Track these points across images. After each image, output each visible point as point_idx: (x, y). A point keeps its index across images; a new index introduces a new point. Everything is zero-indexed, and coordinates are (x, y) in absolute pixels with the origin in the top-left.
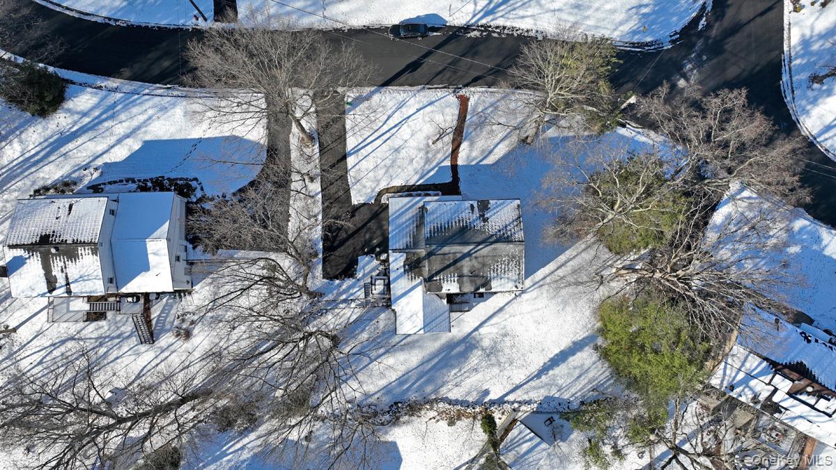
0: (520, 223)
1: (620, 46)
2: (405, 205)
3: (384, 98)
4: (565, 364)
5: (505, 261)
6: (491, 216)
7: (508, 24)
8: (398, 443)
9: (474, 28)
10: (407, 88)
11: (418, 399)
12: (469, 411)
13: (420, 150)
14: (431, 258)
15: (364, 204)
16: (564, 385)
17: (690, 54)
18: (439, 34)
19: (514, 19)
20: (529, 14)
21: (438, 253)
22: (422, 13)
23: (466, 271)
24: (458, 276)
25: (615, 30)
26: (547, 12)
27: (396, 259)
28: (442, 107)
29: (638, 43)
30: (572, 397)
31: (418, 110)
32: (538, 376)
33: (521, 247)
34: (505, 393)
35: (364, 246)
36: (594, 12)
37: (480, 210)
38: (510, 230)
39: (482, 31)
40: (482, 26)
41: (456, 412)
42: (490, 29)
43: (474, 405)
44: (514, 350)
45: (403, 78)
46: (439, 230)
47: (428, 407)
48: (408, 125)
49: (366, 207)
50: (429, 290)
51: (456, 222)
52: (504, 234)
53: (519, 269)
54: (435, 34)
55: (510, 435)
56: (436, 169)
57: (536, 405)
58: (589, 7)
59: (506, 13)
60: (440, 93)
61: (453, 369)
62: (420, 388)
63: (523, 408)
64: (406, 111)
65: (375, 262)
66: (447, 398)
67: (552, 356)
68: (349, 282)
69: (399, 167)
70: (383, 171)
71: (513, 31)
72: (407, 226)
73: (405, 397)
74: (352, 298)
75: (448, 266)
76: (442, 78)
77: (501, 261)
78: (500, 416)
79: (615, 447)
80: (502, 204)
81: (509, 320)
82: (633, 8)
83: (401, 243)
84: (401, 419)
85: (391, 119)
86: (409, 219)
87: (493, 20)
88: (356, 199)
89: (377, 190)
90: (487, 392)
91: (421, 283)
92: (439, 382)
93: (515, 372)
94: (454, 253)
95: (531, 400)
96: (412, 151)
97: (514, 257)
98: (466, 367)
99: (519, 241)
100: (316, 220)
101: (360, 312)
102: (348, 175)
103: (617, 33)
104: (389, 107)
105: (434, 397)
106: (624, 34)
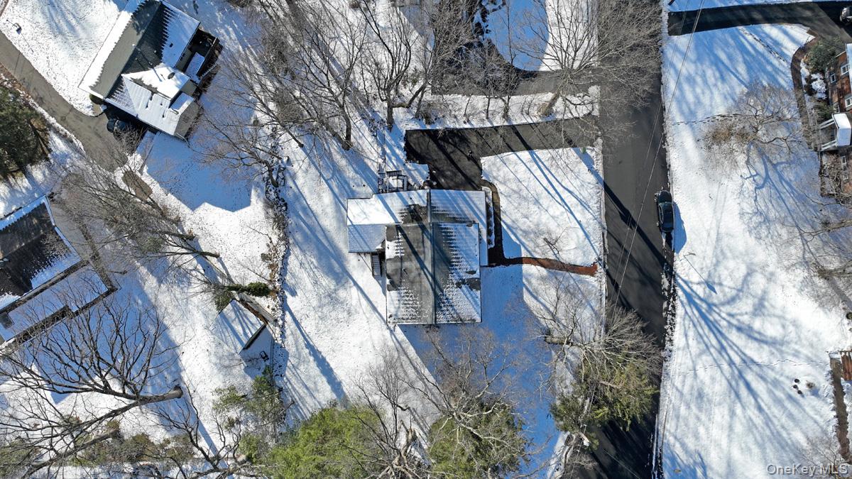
0: (456, 321)
1: (657, 443)
2: (477, 207)
3: (592, 186)
4: (319, 373)
5: (416, 304)
6: (463, 291)
7: (678, 319)
8: (249, 208)
9: (672, 282)
10: (603, 211)
11: (289, 227)
12: (277, 275)
14: (419, 229)
15: (481, 170)
16: (298, 371)
18: (664, 244)
19: (684, 325)
20: (690, 341)
21: (425, 236)
22: (687, 226)
23: (407, 264)
24: (401, 257)
25: (676, 438)
26: (693, 362)
27: (420, 197)
28: (583, 248)
29: (661, 463)
30: (287, 379)
31: (579, 223)
32: (309, 346)
33: (429, 321)
34: (293, 311)
35: (438, 170)
36: (695, 414)
37: (469, 280)
38: (448, 310)
39: (669, 291)
40: (675, 291)
41: (277, 262)
42: (671, 300)
43: (282, 281)
44: (334, 322)
45: (613, 206)
46: (448, 237)
47: (281, 236)
48: (563, 212)
49: (478, 171)
50: (389, 229)
51: (456, 255)
52: (443, 303)
53: (408, 319)
54: (664, 240)
55: (250, 314)
56: (518, 242)
57: (280, 342)
58: (700, 409)
59: (690, 317)
60: (598, 245)
61: (317, 260)
62: (300, 229)
63: (278, 330)
64: (577, 210)
65: (422, 181)
66: (290, 254)
67: (327, 360)
68: (401, 154)
69: (519, 204)
70: (516, 188)
71: (670, 324)
72: (454, 208)
73: (291, 213)
74: (387, 158)
75: (411, 246)
76: (616, 248)
77: (417, 301)
78: (271, 307)
79: (238, 421)
80: (475, 302)
81: (364, 317)
82: (702, 459)
83: (437, 202)
84: (270, 210)
85: (569, 194)
86: (462, 211)
87: (682, 302)
88: (486, 162)
89: (495, 182)
90: (294, 293)
92: (305, 247)
93: (313, 322)
94: (424, 252)
95: (285, 338)
96: (538, 216)
97: (420, 313)
98: (319, 274)
99: (436, 318)
100: (465, 123)
101: (374, 168)
102: (510, 153)
103: (671, 439)
104: (582, 192)
105: (291, 242)
106: (672, 448)
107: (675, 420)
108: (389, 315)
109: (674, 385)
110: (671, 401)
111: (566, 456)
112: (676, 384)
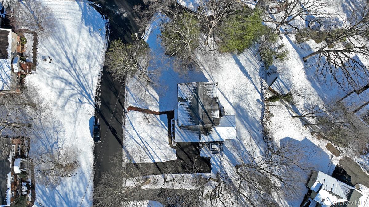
0: (188, 84)
1: (107, 40)
2: (179, 135)
3: (128, 145)
4: (245, 67)
5: (205, 91)
6: (185, 96)
7: (95, 88)
8: (281, 139)
9: (96, 104)
10: (124, 134)
11: (262, 130)
12: (266, 108)
13: (152, 129)
14: (204, 123)
15: (177, 154)
16: (254, 68)
17: (112, 11)
18: (98, 120)
19: (93, 86)
20: (91, 79)
21: (202, 119)
22: (88, 127)
23: (210, 108)
24: (212, 111)
25: (100, 42)
26: (90, 71)
27: (204, 139)
28: (133, 118)
29: (106, 33)
30: (259, 65)
31: (134, 129)
32: (250, 78)
33: (200, 84)
34: (258, 93)
35: (196, 154)
36: (92, 51)
37: (182, 101)
38: (192, 88)
39: (98, 100)
40: (96, 100)
41: (266, 113)
42: (97, 96)
43: (263, 106)
44: (240, 88)
45: (119, 137)
46: (192, 120)
47: (265, 125)
48: (141, 134)
49: (178, 153)
50: (218, 124)
51: (188, 112)
52: (194, 91)
53: (209, 85)
54: (98, 121)
55: (276, 90)
56: (161, 121)
57: (263, 80)
58: (89, 53)
59: (90, 89)
60: (126, 119)
61: (248, 115)
62: (257, 129)
63: (264, 85)
64: (135, 135)
65: (203, 149)
66: (261, 117)
67: (242, 73)
68: (212, 161)
69: (160, 138)
70: (162, 145)
71: (98, 87)
72: (189, 134)
73: (261, 135)
74: (219, 160)
75: (208, 115)
76: (119, 118)
77: (205, 92)
78: (267, 95)
79: (278, 48)
80: (180, 92)
81: (227, 90)
82: (90, 34)
83: (197, 137)
84: (270, 137)
85: (138, 142)
86: (185, 133)
87: (93, 95)
88: (175, 158)
89: (170, 148)
90: (258, 100)
91: (214, 128)
92: (254, 120)
93: (249, 88)
94: (202, 112)
95: (261, 82)
96: (152, 132)
97: (204, 87)
98: (247, 109)
99: (197, 84)
100: (184, 176)
101: (224, 155)
102: (163, 161)
103: (101, 41)
104: (132, 143)
105: (261, 123)
106: (102, 38)
107: (99, 49)
108: (217, 86)
109: (99, 63)
110: (101, 56)
111: (144, 35)
112: (98, 63)
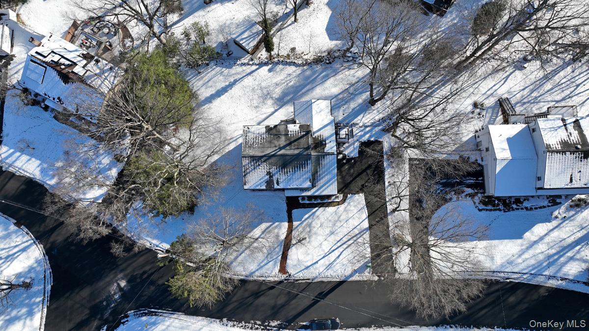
0: (244, 171)
1: (166, 313)
2: (326, 189)
3: (343, 272)
4: (217, 89)
5: (256, 144)
6: (265, 176)
8: (329, 40)
9: (275, 329)
10: (325, 280)
11: (315, 66)
12: (282, 59)
13: (315, 234)
14: (307, 146)
15: (355, 194)
16: (219, 75)
17: (115, 306)
18: (301, 323)
21: (302, 150)
23: (283, 138)
24: (288, 135)
25: (169, 326)
27: (331, 148)
28: (299, 265)
29: (152, 315)
30: (214, 68)
31: (317, 262)
32: (235, 82)
33: (245, 153)
34: (258, 70)
35: (355, 164)
37: (273, 181)
38: (251, 165)
39: (268, 326)
41: (290, 58)
42: (262, 327)
43: (278, 63)
44: (251, 98)
45: (329, 287)
46: (302, 166)
47: (309, 61)
48: (324, 251)
49: (354, 192)
50: (309, 126)
51: (290, 171)
52: (256, 163)
53: (246, 139)
54: (304, 324)
55: (255, 43)
56: (303, 219)
57: (238, 63)
60: (300, 276)
61: (292, 85)
62: (314, 73)
63: (246, 61)
64: (326, 261)
65: (346, 153)
66: (296, 67)
67: (226, 94)
68: (365, 138)
69: (330, 221)
70: (342, 218)
71: (245, 326)
72: (324, 172)
73: (324, 67)
74: (362, 129)
75: (295, 141)
76: (299, 288)
77: (258, 144)
79: (189, 39)
80: (258, 186)
81: (254, 117)
83: (328, 160)
84: (327, 54)
85: (337, 256)
86: (322, 178)
88: (360, 198)
89: (346, 204)
90: (270, 70)
91: (314, 133)
92: (301, 77)
93: (251, 84)
94: (291, 149)
95: (241, 66)
96: (322, 233)
97: (250, 147)
98: (283, 86)
99: (246, 157)
100: (389, 182)
101: (355, 121)
102: (367, 214)
103: (168, 323)
104: (338, 265)
105: (305, 67)
106: (162, 323)
107: (180, 326)
108: (249, 127)
109: (204, 326)
110: (193, 324)
111: (159, 250)
112: (204, 328)
